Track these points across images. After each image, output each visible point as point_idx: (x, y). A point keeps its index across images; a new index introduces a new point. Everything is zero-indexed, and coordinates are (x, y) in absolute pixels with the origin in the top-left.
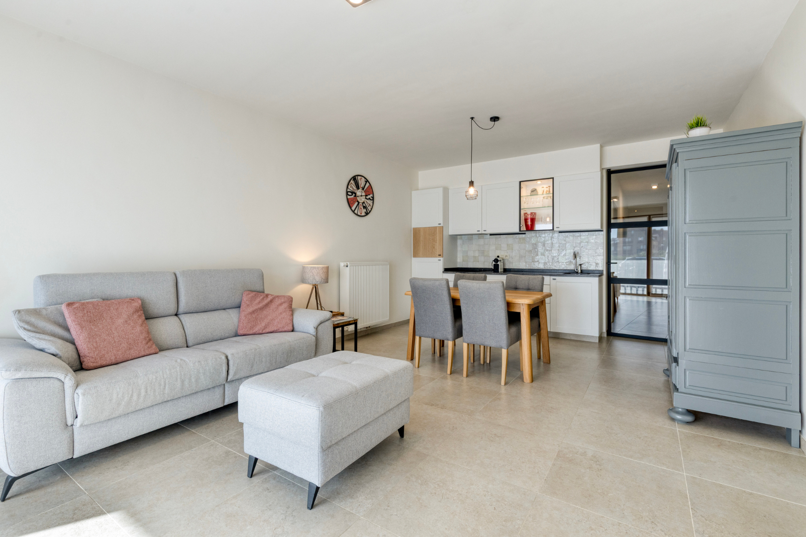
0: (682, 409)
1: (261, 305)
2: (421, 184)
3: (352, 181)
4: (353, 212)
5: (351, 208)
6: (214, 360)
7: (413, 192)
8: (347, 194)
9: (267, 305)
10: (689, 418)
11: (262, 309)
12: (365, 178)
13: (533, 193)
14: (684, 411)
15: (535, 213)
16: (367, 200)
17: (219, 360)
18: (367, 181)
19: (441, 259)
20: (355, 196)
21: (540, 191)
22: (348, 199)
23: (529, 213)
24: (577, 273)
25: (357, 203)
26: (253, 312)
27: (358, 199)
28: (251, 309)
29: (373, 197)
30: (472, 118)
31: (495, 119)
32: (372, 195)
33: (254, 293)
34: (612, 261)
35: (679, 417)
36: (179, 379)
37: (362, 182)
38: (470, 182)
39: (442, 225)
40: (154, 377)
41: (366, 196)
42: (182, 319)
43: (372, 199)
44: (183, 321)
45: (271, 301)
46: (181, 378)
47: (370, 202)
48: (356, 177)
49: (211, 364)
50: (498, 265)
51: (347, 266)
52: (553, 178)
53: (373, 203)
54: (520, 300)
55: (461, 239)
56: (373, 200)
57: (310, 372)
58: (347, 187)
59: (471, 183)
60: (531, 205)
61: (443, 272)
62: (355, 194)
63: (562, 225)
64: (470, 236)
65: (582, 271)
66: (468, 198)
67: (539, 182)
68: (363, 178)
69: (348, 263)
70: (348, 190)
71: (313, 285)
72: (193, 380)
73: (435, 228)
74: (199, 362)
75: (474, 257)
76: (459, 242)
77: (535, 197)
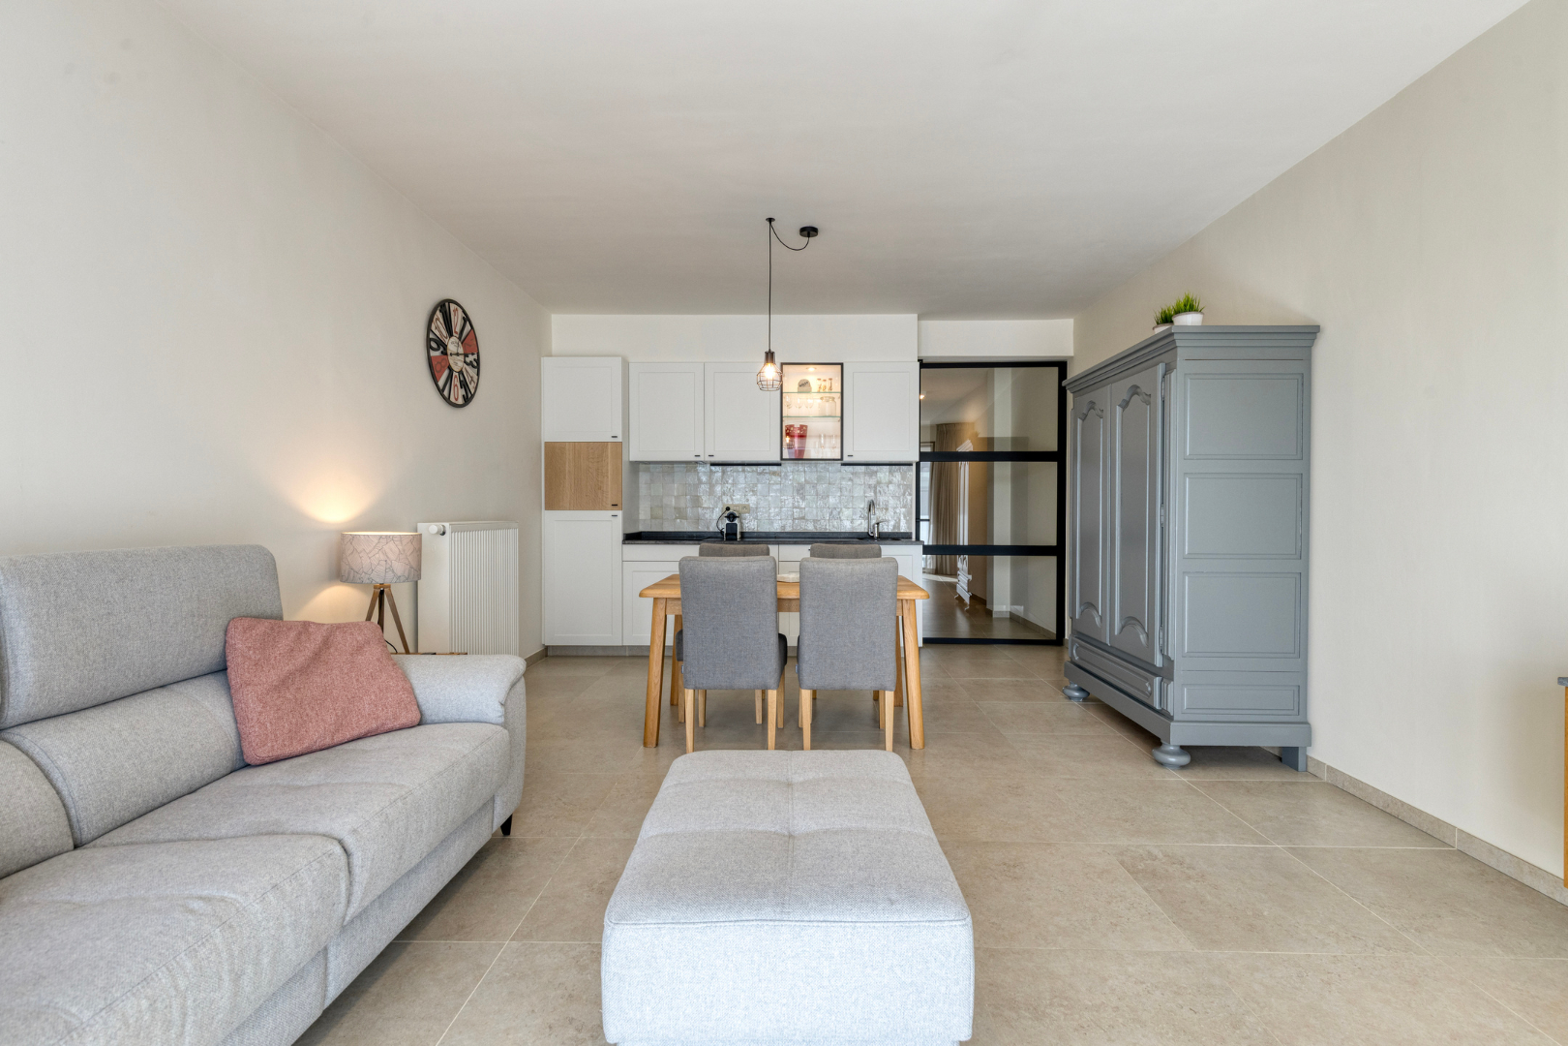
0: (1174, 746)
1: (300, 659)
2: (556, 343)
3: (438, 313)
4: (441, 391)
5: (435, 380)
6: (315, 865)
7: (545, 361)
8: (429, 348)
9: (317, 656)
10: (1185, 759)
11: (304, 670)
12: (464, 312)
13: (802, 389)
14: (1178, 749)
15: (806, 426)
16: (467, 367)
17: (329, 862)
18: (466, 319)
19: (620, 513)
20: (445, 353)
21: (815, 385)
22: (429, 358)
23: (797, 425)
24: (872, 538)
25: (446, 373)
26: (284, 683)
27: (452, 360)
28: (273, 677)
29: (478, 361)
30: (770, 220)
31: (809, 231)
32: (475, 356)
33: (267, 623)
34: (922, 517)
35: (1172, 760)
36: (226, 977)
37: (457, 321)
38: (767, 353)
39: (619, 439)
40: (144, 1003)
41: (466, 355)
42: (27, 744)
43: (475, 364)
44: (35, 751)
45: (326, 643)
46: (231, 971)
47: (472, 372)
48: (447, 304)
49: (310, 883)
50: (736, 525)
51: (444, 533)
52: (842, 364)
53: (478, 374)
54: (907, 594)
55: (647, 470)
56: (478, 367)
57: (760, 828)
58: (429, 330)
59: (770, 356)
60: (803, 412)
61: (624, 543)
62: (445, 347)
63: (858, 451)
64: (670, 465)
65: (879, 533)
66: (761, 385)
67: (811, 368)
68: (460, 311)
69: (447, 525)
70: (431, 336)
71: (375, 587)
72: (266, 961)
73: (604, 444)
74: (275, 886)
75: (678, 509)
76: (643, 478)
77: (804, 396)
